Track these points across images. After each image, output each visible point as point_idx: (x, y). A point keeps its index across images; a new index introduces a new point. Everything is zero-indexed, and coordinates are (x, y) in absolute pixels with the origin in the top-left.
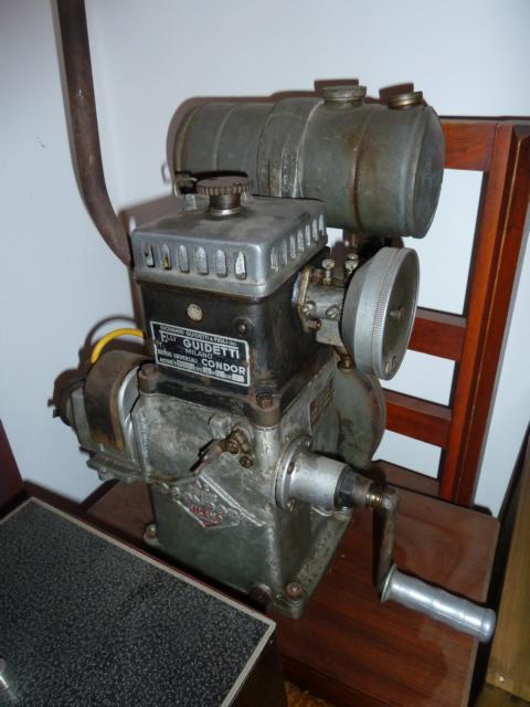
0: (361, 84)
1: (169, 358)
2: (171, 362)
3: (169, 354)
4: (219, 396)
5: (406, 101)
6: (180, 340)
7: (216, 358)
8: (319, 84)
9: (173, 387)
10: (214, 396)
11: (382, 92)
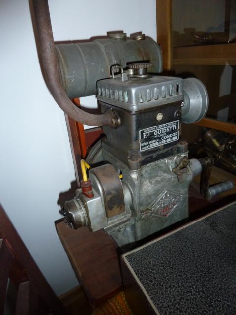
0: (124, 33)
1: (146, 145)
2: (147, 147)
3: (147, 143)
4: (169, 150)
5: (139, 38)
6: (152, 134)
7: (168, 134)
8: (109, 33)
9: (149, 159)
10: (167, 152)
11: (131, 35)
